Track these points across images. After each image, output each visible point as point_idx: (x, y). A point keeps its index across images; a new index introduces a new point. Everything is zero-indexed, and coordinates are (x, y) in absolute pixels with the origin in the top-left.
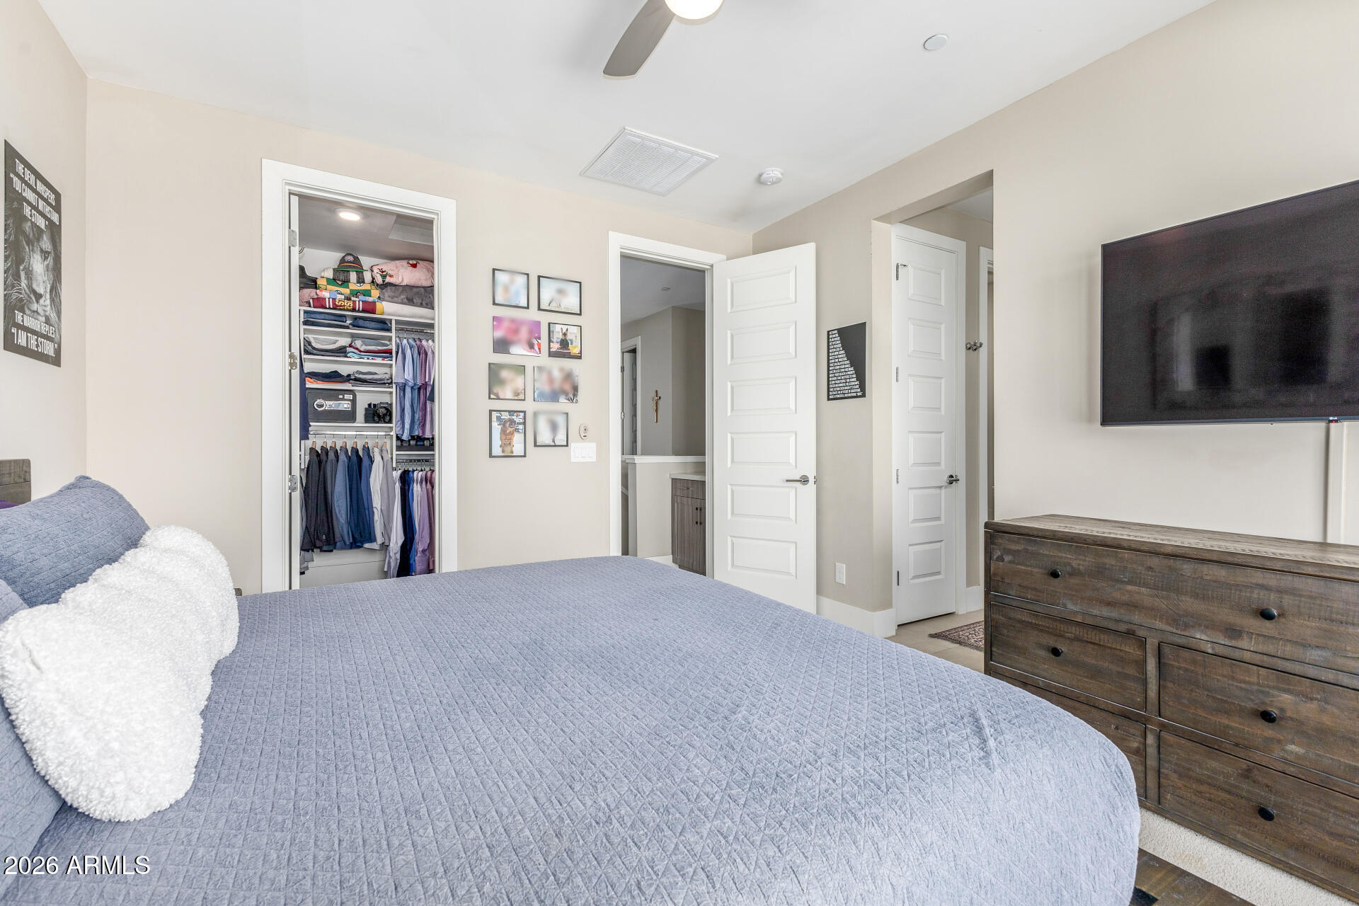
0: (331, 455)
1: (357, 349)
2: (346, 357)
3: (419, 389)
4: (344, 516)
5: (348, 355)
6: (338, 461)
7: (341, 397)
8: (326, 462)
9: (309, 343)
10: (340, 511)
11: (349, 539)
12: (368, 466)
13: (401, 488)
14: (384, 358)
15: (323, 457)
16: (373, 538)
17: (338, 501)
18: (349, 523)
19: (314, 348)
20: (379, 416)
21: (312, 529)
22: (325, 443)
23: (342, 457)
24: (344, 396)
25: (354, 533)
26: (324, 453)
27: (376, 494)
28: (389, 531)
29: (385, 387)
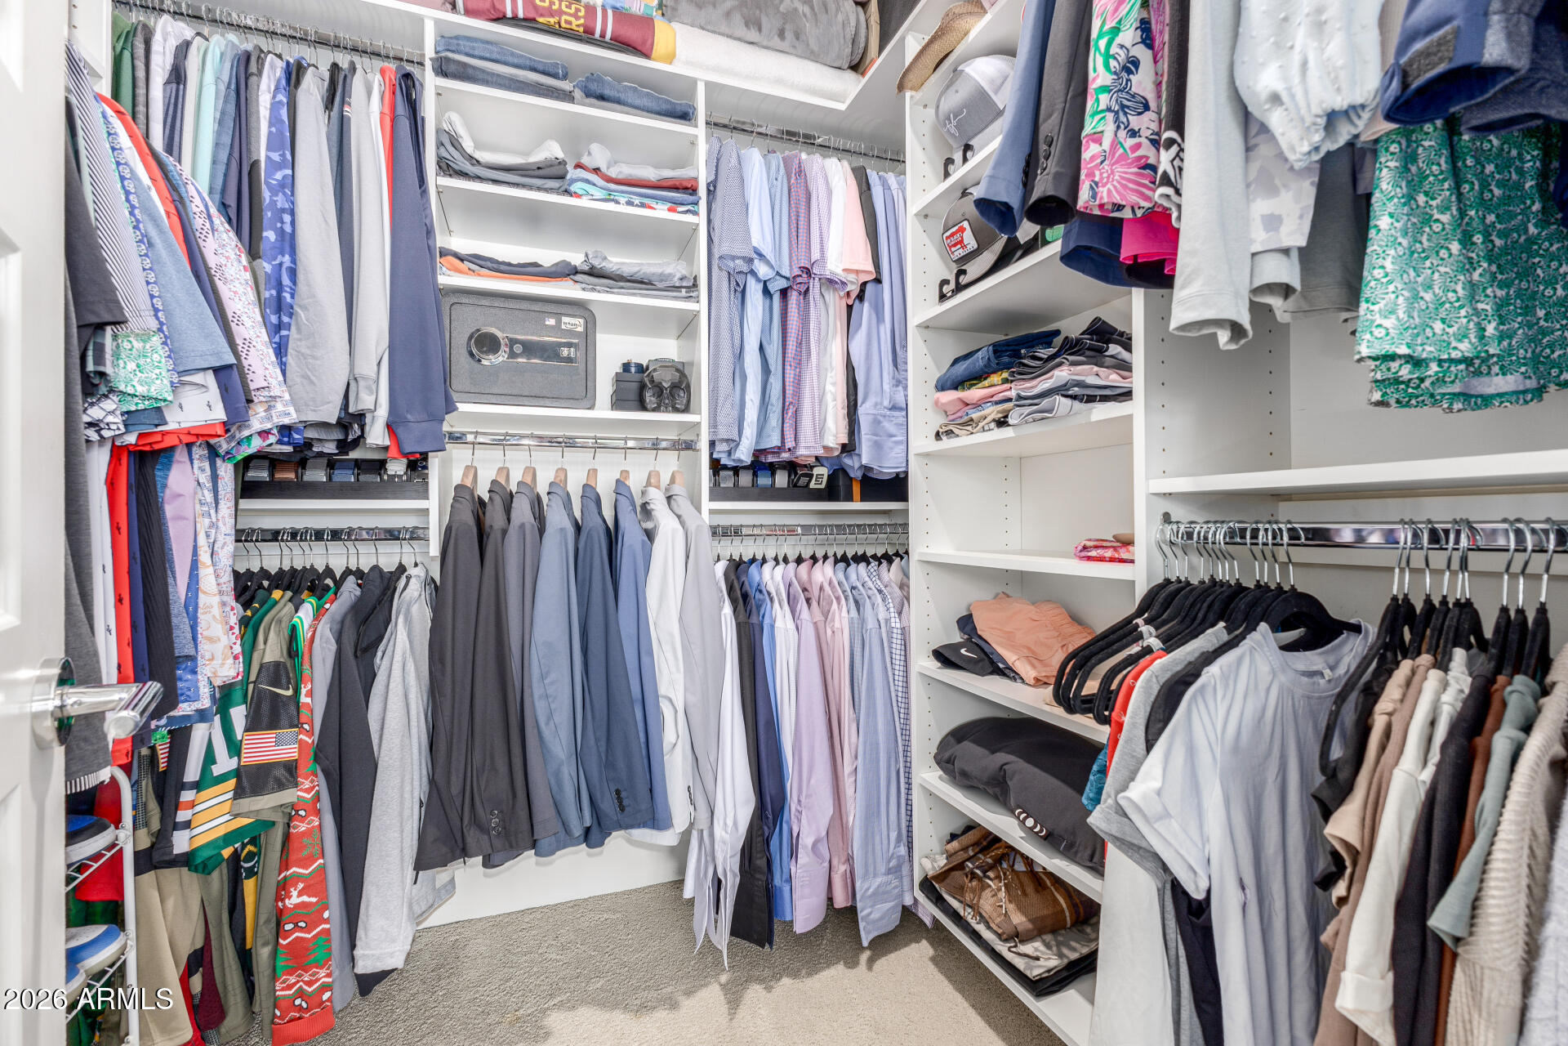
0: (522, 511)
1: (596, 171)
2: (567, 192)
3: (784, 293)
4: (565, 733)
5: (573, 188)
6: (542, 531)
7: (551, 322)
8: (504, 532)
9: (455, 143)
10: (550, 716)
11: (581, 818)
12: (638, 547)
13: (739, 625)
14: (674, 206)
15: (494, 517)
16: (660, 814)
17: (543, 677)
18: (579, 756)
19: (471, 159)
20: (659, 390)
21: (455, 789)
22: (505, 471)
23: (557, 519)
24: (559, 322)
25: (598, 795)
26: (498, 500)
27: (666, 647)
28: (709, 779)
29: (676, 298)
